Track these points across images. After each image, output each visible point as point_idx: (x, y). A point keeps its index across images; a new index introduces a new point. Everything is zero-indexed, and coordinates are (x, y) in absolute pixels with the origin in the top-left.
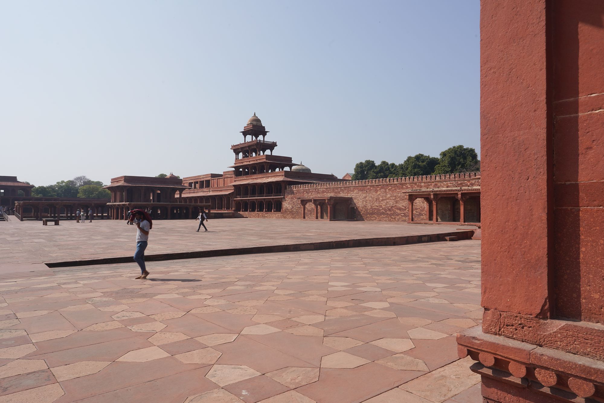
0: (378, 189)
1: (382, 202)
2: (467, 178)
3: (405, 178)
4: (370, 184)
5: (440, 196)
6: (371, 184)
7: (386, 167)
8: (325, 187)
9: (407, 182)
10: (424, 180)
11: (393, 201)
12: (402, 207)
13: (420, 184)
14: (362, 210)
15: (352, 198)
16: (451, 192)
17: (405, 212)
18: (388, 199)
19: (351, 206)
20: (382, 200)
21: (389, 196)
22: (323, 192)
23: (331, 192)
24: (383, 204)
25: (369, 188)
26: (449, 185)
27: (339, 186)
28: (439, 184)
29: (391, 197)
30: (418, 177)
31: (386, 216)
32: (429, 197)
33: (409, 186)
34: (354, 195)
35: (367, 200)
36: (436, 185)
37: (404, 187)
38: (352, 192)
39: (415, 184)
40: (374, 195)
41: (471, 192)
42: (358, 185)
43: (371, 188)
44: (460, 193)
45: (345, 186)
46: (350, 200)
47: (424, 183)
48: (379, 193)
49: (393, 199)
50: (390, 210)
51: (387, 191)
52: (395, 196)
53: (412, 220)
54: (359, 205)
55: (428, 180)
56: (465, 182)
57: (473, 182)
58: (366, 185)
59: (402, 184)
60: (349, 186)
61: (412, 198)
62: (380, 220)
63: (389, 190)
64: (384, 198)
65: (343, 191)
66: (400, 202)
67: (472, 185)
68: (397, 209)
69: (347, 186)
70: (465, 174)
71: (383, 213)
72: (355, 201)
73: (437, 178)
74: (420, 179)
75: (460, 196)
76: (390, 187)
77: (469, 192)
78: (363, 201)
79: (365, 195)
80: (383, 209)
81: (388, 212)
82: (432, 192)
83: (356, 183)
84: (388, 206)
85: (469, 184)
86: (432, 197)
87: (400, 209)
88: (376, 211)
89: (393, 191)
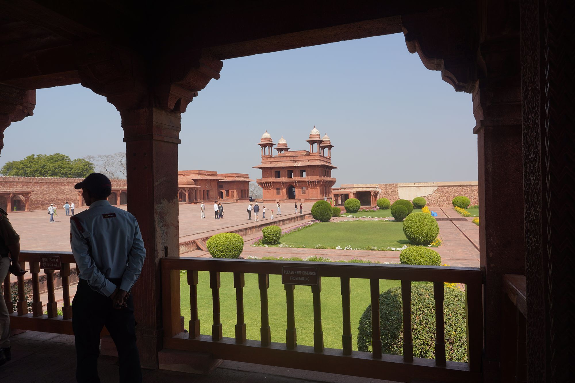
0: (42, 185)
1: (46, 195)
11: (55, 194)
12: (62, 199)
20: (46, 194)
21: (51, 190)
24: (47, 197)
29: (53, 191)
48: (43, 188)
49: (56, 193)
51: (50, 187)
52: (57, 191)
62: (44, 209)
66: (61, 195)
80: (47, 200)
84: (51, 198)
87: (60, 200)
89: (54, 188)
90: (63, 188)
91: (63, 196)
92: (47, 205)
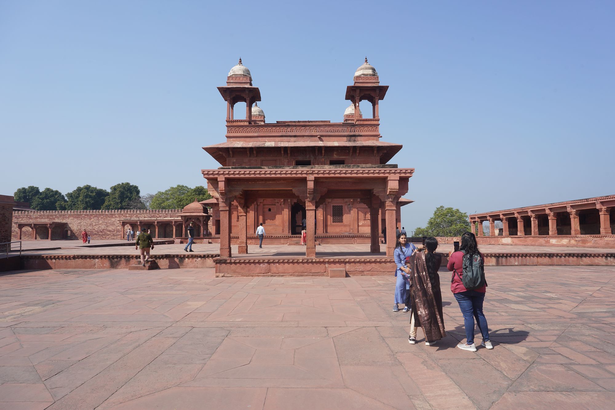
0: (92, 217)
1: (95, 226)
2: (157, 212)
3: (115, 211)
4: (84, 213)
5: (143, 223)
6: (86, 214)
7: (51, 193)
8: (39, 214)
9: (116, 213)
10: (129, 212)
11: (104, 225)
12: (112, 230)
13: (125, 215)
14: (76, 232)
15: (67, 223)
16: (151, 221)
17: (114, 233)
18: (101, 224)
19: (66, 229)
20: (95, 225)
21: (101, 222)
22: (36, 218)
23: (45, 218)
24: (96, 228)
25: (83, 216)
26: (146, 216)
27: (55, 214)
28: (139, 216)
29: (103, 223)
30: (124, 211)
31: (98, 236)
32: (136, 223)
33: (118, 216)
34: (69, 221)
35: (81, 225)
36: (137, 216)
37: (113, 216)
38: (67, 219)
39: (122, 215)
40: (88, 221)
41: (163, 221)
42: (73, 214)
43: (86, 216)
44: (156, 221)
45: (61, 214)
46: (65, 225)
47: (129, 214)
48: (92, 220)
49: (105, 225)
50: (101, 232)
51: (100, 218)
52: (106, 222)
53: (124, 238)
54: (74, 229)
55: (132, 212)
56: (156, 215)
57: (161, 215)
58: (81, 214)
59: (112, 215)
60: (64, 214)
61: (124, 224)
63: (101, 218)
64: (97, 224)
65: (58, 218)
67: (160, 217)
68: (108, 231)
69: (62, 214)
70: (156, 210)
71: (96, 234)
72: (70, 225)
73: (138, 212)
74: (126, 212)
75: (156, 223)
76: (102, 216)
77: (162, 221)
78: (78, 225)
79: (80, 221)
80: (96, 231)
81: (100, 233)
82: (139, 220)
83: (72, 212)
84: (100, 229)
85: (158, 216)
86: (139, 223)
87: (110, 231)
88: (89, 233)
89: (104, 219)
90: (113, 219)
91: (113, 228)
92: (95, 236)
